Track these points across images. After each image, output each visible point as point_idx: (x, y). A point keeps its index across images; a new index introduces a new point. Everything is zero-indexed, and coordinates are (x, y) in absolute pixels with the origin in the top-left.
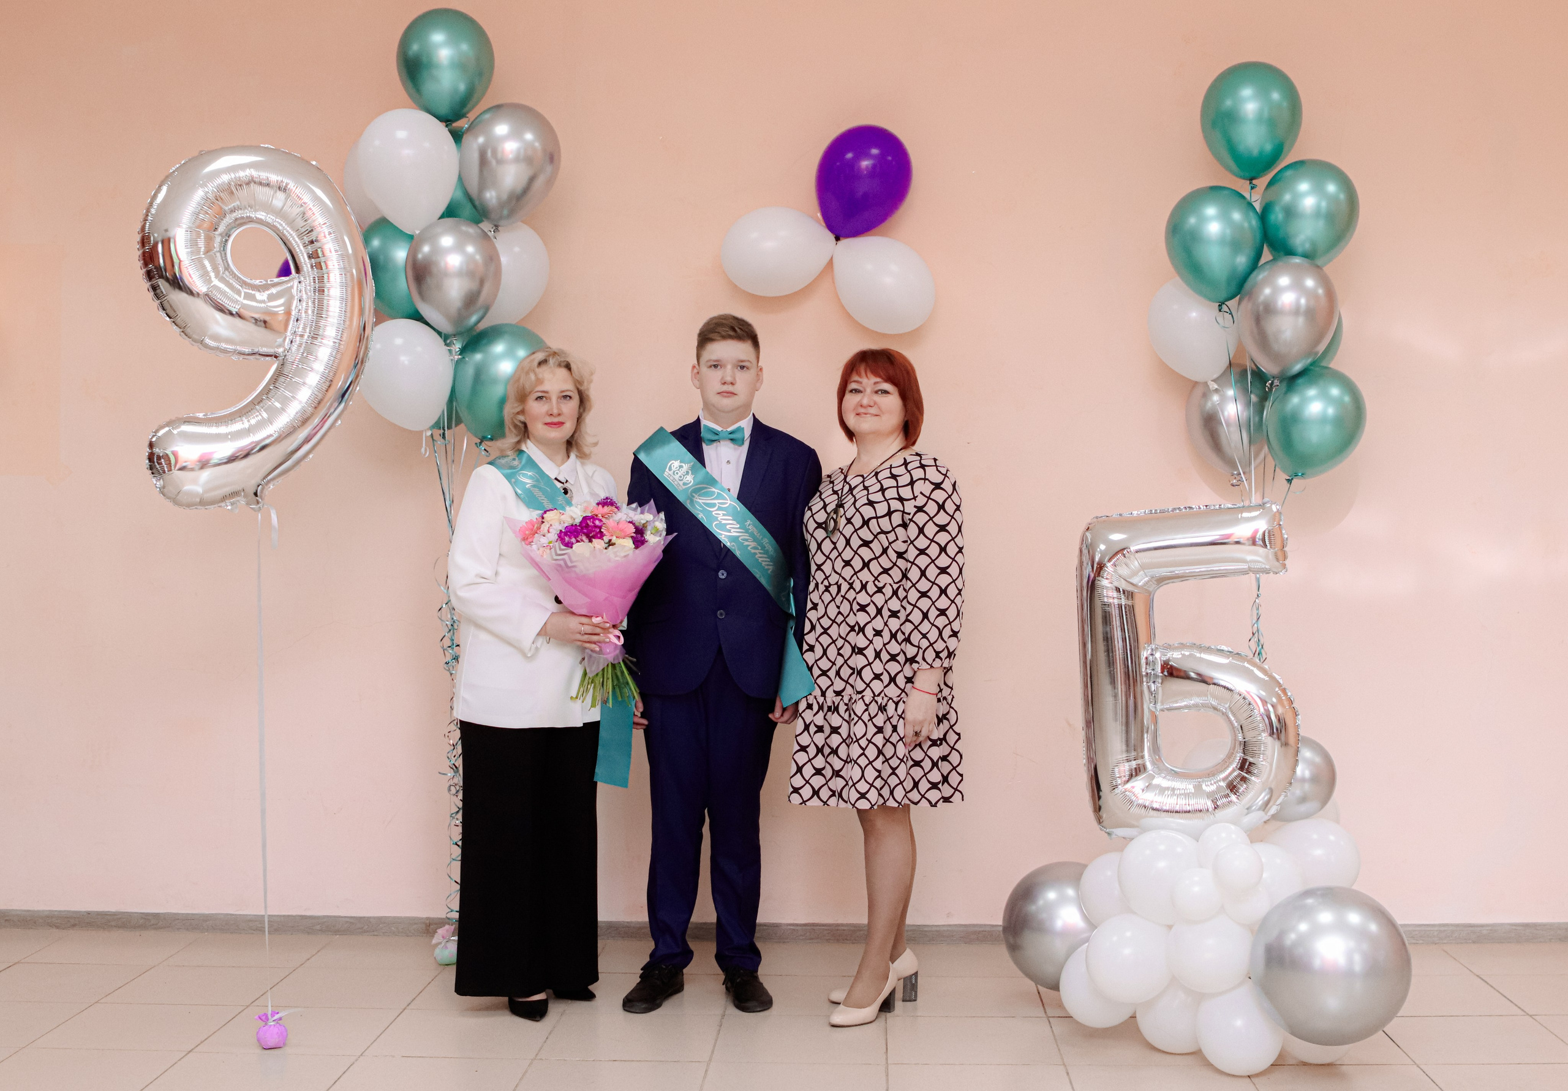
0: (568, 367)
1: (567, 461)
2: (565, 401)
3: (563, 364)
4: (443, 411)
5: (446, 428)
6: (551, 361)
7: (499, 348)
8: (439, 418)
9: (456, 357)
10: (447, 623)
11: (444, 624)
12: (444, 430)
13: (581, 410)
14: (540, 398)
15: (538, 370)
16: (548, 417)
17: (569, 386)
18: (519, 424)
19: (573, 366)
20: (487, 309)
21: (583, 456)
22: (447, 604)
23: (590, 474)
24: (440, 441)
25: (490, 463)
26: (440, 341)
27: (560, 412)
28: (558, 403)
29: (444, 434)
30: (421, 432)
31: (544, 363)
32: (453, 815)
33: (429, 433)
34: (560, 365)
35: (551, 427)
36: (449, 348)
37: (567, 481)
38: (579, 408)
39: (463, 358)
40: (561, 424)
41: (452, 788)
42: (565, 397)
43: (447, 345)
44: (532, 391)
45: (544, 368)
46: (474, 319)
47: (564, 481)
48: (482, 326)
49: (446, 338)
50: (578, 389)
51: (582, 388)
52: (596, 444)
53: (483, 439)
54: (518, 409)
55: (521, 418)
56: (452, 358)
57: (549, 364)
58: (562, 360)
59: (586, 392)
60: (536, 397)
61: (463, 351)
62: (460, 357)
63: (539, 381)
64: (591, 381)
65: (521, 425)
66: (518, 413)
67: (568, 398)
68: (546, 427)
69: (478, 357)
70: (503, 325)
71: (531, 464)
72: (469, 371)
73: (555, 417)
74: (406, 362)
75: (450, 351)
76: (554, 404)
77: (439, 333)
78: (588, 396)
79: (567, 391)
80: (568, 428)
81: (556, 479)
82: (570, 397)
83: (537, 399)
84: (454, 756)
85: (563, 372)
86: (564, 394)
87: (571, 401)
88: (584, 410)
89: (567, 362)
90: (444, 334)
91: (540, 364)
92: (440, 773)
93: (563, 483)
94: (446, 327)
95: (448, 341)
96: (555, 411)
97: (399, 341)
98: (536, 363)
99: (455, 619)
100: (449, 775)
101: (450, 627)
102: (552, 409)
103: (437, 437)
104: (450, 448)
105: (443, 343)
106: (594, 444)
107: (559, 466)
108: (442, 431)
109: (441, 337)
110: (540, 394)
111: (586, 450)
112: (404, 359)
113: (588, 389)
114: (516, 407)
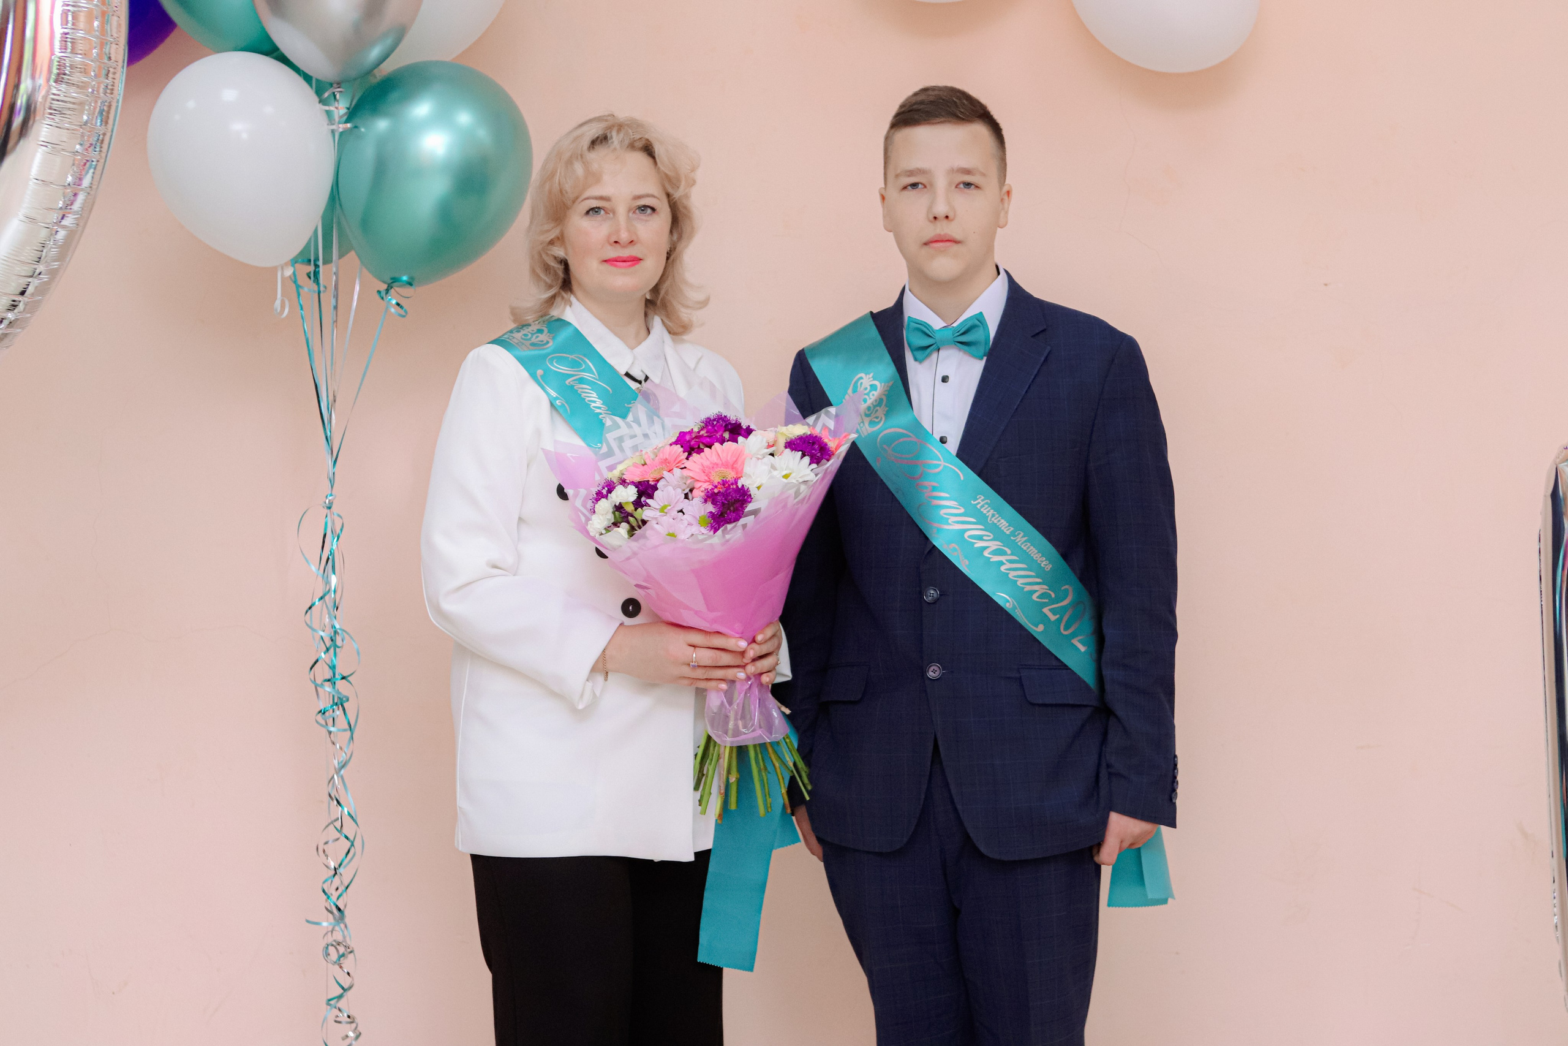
0: (648, 150)
1: (645, 339)
2: (643, 217)
3: (639, 144)
4: (316, 231)
5: (320, 263)
6: (616, 138)
7: (422, 109)
8: (309, 243)
9: (341, 126)
10: (322, 633)
11: (318, 638)
12: (317, 266)
13: (675, 237)
14: (593, 211)
15: (593, 156)
16: (609, 247)
17: (651, 189)
18: (553, 264)
19: (658, 149)
20: (400, 33)
21: (677, 330)
22: (321, 598)
23: (692, 365)
24: (309, 286)
25: (497, 342)
26: (309, 93)
27: (634, 238)
28: (628, 219)
29: (316, 274)
30: (273, 270)
31: (601, 142)
32: (332, 1002)
33: (289, 272)
34: (632, 146)
35: (616, 266)
36: (327, 108)
37: (647, 378)
38: (671, 232)
39: (356, 127)
40: (636, 260)
41: (332, 950)
42: (643, 208)
43: (322, 101)
44: (577, 198)
45: (601, 152)
46: (375, 53)
47: (642, 378)
48: (388, 67)
49: (321, 89)
50: (668, 195)
51: (677, 195)
52: (704, 303)
53: (392, 283)
54: (552, 235)
55: (560, 252)
56: (334, 127)
57: (612, 143)
58: (638, 136)
59: (684, 201)
60: (587, 209)
61: (353, 114)
62: (349, 125)
63: (595, 178)
64: (692, 183)
65: (560, 268)
66: (551, 242)
67: (649, 211)
68: (606, 266)
69: (382, 125)
70: (431, 62)
71: (580, 343)
72: (368, 151)
73: (624, 247)
74: (245, 136)
75: (328, 113)
76: (622, 222)
77: (307, 78)
78: (685, 208)
79: (648, 196)
80: (650, 269)
81: (627, 375)
82: (653, 209)
83: (588, 213)
84: (337, 889)
85: (639, 159)
86: (642, 202)
87: (655, 216)
88: (680, 238)
89: (647, 140)
90: (317, 80)
91: (593, 143)
92: (308, 921)
93: (640, 382)
94: (320, 65)
95: (326, 95)
96: (624, 236)
97: (229, 95)
98: (586, 142)
99: (337, 626)
100: (325, 924)
101: (328, 643)
102: (618, 231)
103: (302, 279)
104: (328, 300)
105: (317, 100)
106: (699, 303)
107: (632, 348)
108: (311, 268)
109: (311, 85)
110: (594, 204)
111: (684, 314)
112: (239, 127)
113: (687, 196)
114: (548, 231)
